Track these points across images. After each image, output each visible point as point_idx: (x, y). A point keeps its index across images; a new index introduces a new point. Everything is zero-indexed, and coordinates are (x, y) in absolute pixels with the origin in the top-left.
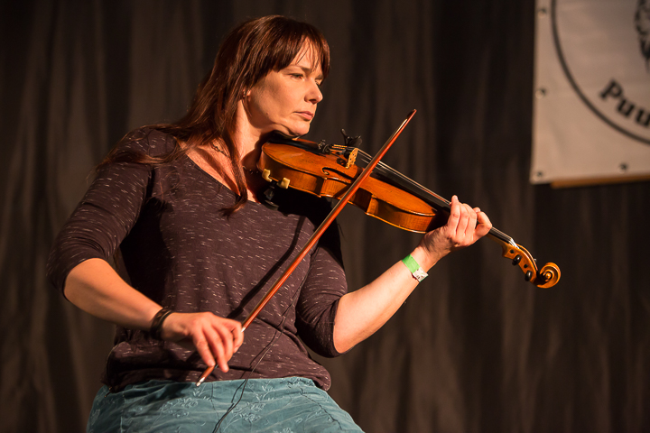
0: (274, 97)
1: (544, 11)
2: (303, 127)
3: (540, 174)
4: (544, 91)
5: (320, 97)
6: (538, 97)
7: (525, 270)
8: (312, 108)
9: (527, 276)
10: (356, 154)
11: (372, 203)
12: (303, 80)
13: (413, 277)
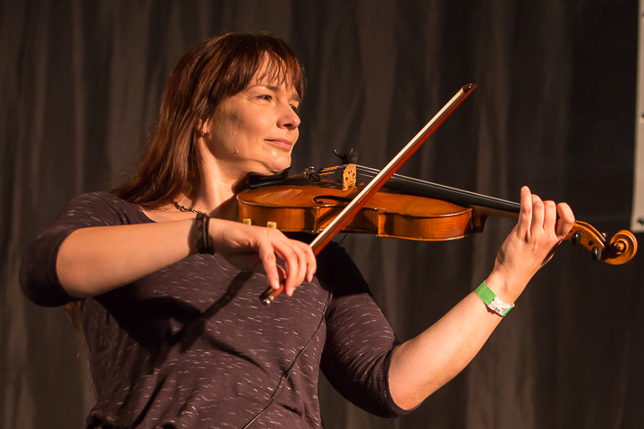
3: (641, 222)
5: (297, 121)
7: (590, 248)
8: (294, 136)
9: (594, 254)
10: (354, 171)
11: (381, 221)
12: (273, 103)
13: (489, 310)
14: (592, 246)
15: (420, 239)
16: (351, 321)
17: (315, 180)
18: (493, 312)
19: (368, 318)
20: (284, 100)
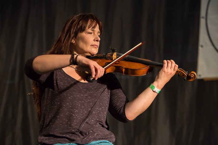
0: (83, 42)
1: (203, 18)
2: (95, 51)
3: (200, 76)
4: (202, 46)
5: (99, 39)
6: (200, 48)
9: (184, 79)
10: (116, 55)
11: (124, 70)
12: (93, 34)
13: (153, 91)
14: (184, 76)
15: (135, 76)
16: (116, 96)
17: (105, 57)
18: (154, 92)
19: (120, 95)
20: (96, 33)
